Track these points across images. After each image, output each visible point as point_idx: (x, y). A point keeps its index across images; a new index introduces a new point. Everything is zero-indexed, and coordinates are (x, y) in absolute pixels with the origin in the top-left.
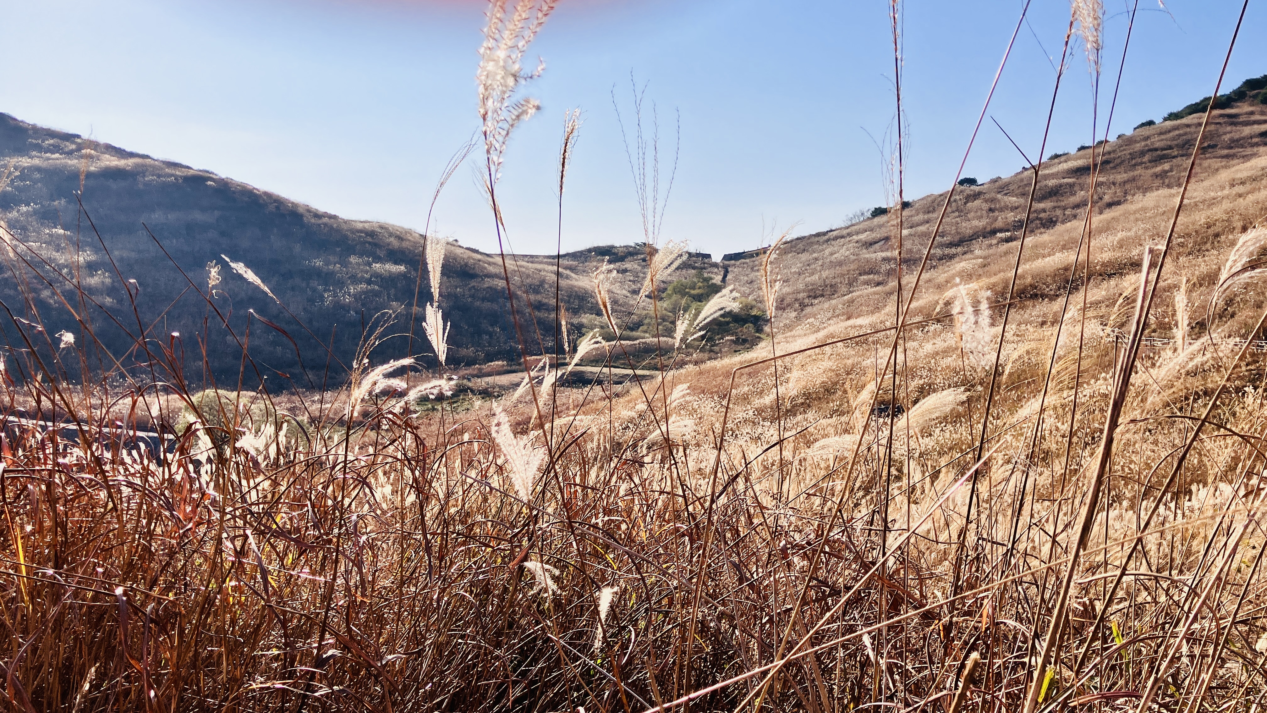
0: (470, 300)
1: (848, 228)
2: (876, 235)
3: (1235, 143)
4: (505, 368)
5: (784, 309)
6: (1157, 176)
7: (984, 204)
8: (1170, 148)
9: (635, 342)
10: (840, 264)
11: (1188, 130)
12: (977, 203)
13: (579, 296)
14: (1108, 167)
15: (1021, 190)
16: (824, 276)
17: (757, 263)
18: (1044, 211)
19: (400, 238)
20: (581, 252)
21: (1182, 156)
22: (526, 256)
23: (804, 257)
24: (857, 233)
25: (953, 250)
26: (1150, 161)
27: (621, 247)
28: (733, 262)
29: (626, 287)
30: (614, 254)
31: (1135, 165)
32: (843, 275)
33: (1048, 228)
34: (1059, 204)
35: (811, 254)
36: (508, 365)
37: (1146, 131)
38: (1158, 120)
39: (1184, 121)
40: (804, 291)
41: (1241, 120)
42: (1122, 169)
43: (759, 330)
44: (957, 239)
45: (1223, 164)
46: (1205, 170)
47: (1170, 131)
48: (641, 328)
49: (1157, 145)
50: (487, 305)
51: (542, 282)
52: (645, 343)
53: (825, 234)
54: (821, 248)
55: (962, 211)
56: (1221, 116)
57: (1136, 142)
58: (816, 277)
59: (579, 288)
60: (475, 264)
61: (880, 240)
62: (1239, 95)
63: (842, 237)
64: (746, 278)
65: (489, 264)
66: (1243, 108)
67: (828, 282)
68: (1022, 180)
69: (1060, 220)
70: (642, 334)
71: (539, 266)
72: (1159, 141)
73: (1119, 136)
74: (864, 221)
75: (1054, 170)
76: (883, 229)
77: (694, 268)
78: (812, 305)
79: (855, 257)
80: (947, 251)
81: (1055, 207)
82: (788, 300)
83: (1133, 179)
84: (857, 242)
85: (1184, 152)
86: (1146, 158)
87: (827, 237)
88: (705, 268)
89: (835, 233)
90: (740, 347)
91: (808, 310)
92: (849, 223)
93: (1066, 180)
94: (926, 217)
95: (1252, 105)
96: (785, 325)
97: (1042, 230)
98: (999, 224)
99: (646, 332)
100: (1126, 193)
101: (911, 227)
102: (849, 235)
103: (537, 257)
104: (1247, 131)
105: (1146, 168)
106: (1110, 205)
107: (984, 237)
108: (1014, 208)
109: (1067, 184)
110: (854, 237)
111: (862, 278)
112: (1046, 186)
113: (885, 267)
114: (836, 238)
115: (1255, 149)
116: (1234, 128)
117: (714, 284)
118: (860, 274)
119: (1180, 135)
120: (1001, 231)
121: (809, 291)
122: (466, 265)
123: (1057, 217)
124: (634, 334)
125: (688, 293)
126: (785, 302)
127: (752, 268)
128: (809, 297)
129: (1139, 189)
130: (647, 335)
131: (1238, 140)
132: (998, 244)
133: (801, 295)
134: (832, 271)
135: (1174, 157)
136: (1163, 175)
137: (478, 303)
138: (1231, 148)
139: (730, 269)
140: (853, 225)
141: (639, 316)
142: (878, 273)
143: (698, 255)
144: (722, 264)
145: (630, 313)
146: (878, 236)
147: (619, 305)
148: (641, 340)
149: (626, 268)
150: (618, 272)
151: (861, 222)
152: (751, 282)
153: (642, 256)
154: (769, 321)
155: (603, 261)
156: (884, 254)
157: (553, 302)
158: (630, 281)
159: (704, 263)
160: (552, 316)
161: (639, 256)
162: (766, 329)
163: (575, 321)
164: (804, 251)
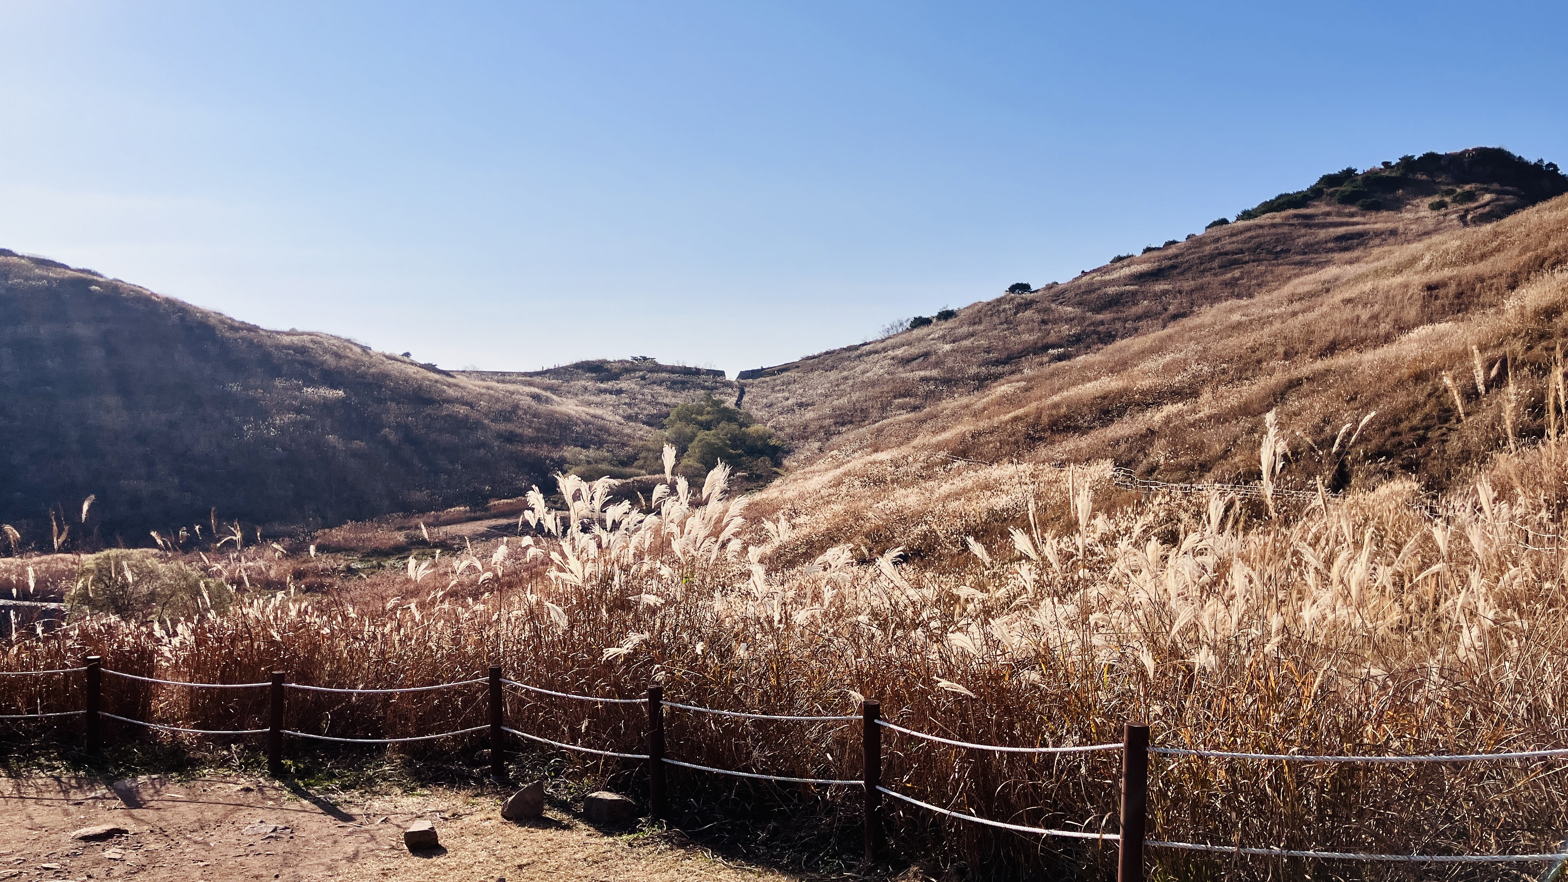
0: (423, 431)
1: (883, 341)
2: (914, 351)
3: (1311, 248)
4: (468, 514)
5: (808, 439)
6: (1226, 284)
7: (1036, 315)
8: (1242, 251)
9: (628, 481)
10: (873, 384)
11: (1261, 231)
12: (1028, 313)
13: (561, 424)
14: (1175, 272)
15: (1078, 299)
16: (854, 398)
17: (778, 382)
18: (1102, 323)
19: (338, 356)
20: (566, 369)
21: (1254, 261)
22: (497, 373)
23: (833, 375)
24: (894, 348)
25: (1000, 369)
26: (1220, 267)
27: (615, 362)
28: (750, 381)
29: (621, 412)
30: (607, 370)
31: (1203, 271)
32: (875, 398)
33: (1106, 344)
34: (1120, 315)
35: (841, 372)
36: (471, 511)
37: (1217, 232)
38: (1231, 219)
39: (1257, 221)
40: (830, 417)
41: (1317, 221)
42: (1189, 275)
43: (779, 464)
44: (1005, 355)
45: (1295, 272)
46: (1277, 278)
47: (1241, 233)
48: (636, 463)
49: (1228, 248)
50: (446, 438)
51: (516, 407)
52: (640, 481)
53: (856, 348)
54: (852, 364)
55: (1011, 323)
56: (1296, 216)
57: (1206, 244)
58: (844, 400)
59: (561, 413)
60: (430, 386)
61: (918, 357)
62: (1315, 194)
63: (876, 352)
64: (765, 401)
65: (449, 385)
66: (1319, 208)
67: (858, 406)
68: (1079, 287)
69: (1120, 334)
70: (638, 471)
71: (511, 387)
72: (1230, 243)
73: (1189, 237)
74: (903, 333)
75: (1115, 275)
76: (923, 343)
77: (704, 388)
78: (839, 433)
79: (890, 377)
80: (993, 370)
81: (1114, 320)
82: (813, 427)
83: (1201, 288)
84: (893, 358)
85: (1256, 258)
86: (1216, 264)
87: (859, 352)
88: (716, 388)
89: (868, 348)
90: (752, 485)
91: (835, 439)
92: (886, 335)
93: (1128, 288)
94: (971, 329)
95: (1328, 204)
96: (806, 458)
97: (1100, 346)
98: (1052, 338)
99: (641, 468)
100: (1192, 304)
101: (954, 342)
102: (885, 350)
103: (510, 374)
104: (1322, 234)
105: (1216, 275)
106: (1175, 317)
107: (1035, 354)
108: (1069, 320)
109: (1129, 291)
110: (890, 352)
111: (897, 401)
112: (1105, 294)
113: (922, 389)
114: (869, 353)
115: (1330, 255)
116: (1309, 231)
117: (726, 409)
118: (895, 397)
119: (1252, 238)
120: (1053, 346)
121: (836, 417)
122: (420, 387)
123: (1117, 330)
124: (628, 470)
125: (694, 419)
126: (809, 430)
127: (773, 388)
128: (836, 423)
129: (1206, 299)
130: (644, 472)
131: (1312, 245)
132: (1050, 362)
133: (827, 422)
134: (863, 393)
135: (1247, 262)
136: (1233, 283)
137: (433, 436)
138: (1305, 253)
139: (746, 389)
140: (890, 338)
141: (634, 447)
142: (915, 395)
143: (709, 372)
144: (737, 383)
145: (624, 445)
146: (917, 351)
147: (610, 435)
148: (635, 478)
149: (621, 388)
150: (611, 393)
151: (898, 334)
152: (771, 405)
153: (641, 373)
154: (788, 452)
155: (592, 379)
156: (922, 373)
157: (529, 432)
158: (625, 404)
159: (716, 382)
160: (527, 449)
161: (638, 374)
162: (786, 462)
163: (556, 455)
164: (832, 368)
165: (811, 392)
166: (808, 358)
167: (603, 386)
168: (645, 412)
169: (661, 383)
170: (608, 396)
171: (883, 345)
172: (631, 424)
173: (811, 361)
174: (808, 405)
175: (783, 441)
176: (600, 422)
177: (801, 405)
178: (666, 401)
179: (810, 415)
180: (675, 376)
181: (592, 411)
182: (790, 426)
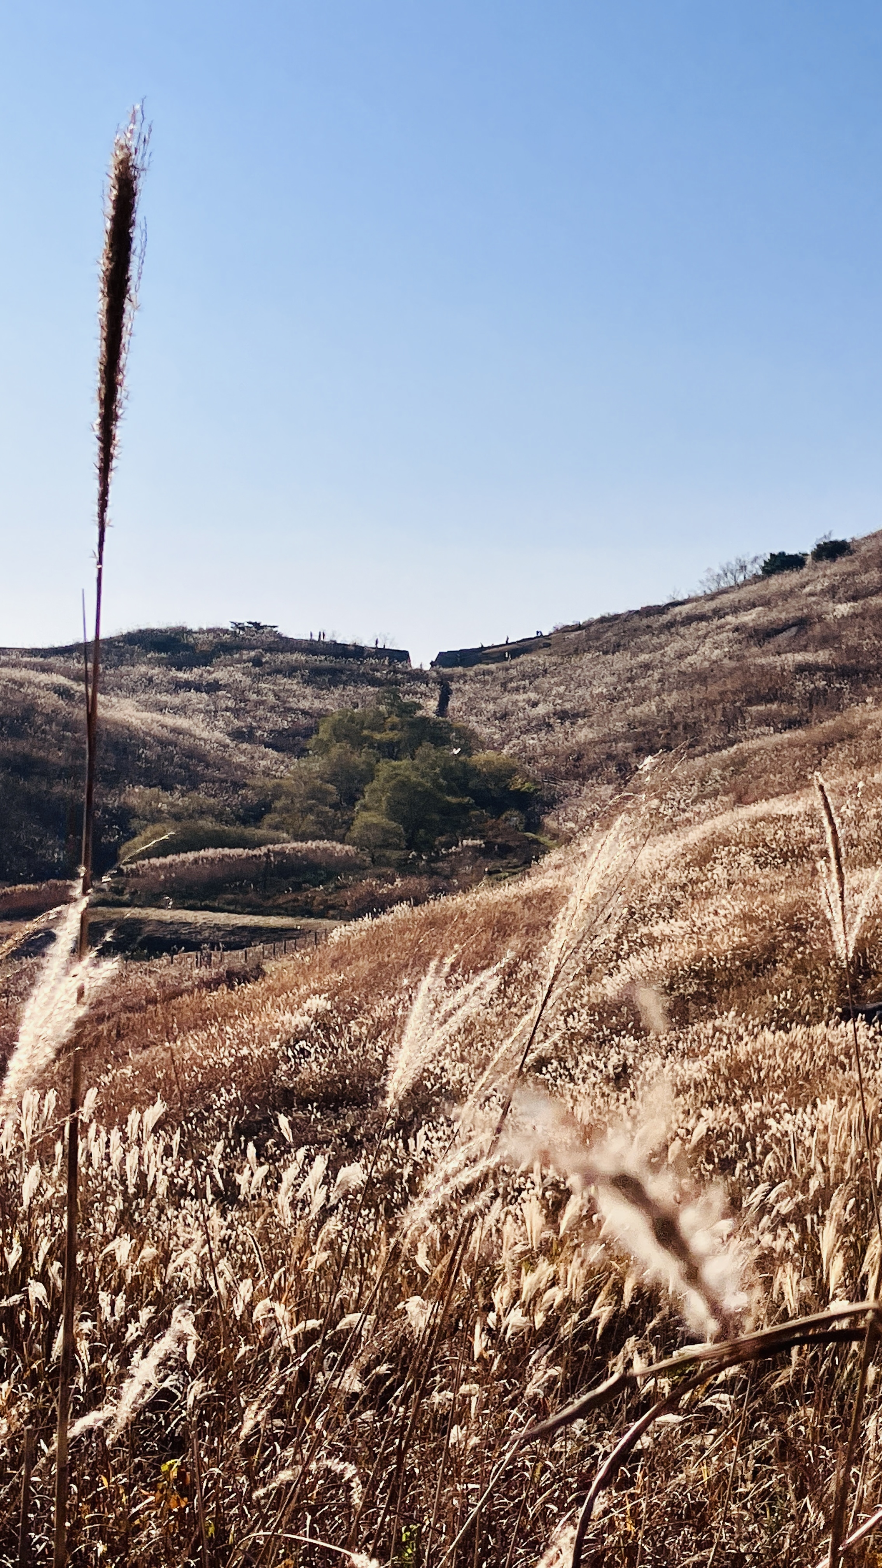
1: (712, 597)
2: (779, 614)
5: (585, 779)
9: (256, 852)
10: (701, 677)
16: (668, 704)
17: (514, 672)
23: (621, 661)
24: (735, 610)
27: (201, 631)
28: (460, 670)
29: (221, 724)
30: (188, 647)
32: (712, 704)
35: (634, 655)
40: (627, 739)
43: (535, 825)
48: (268, 819)
51: (30, 710)
52: (281, 854)
53: (660, 610)
54: (655, 641)
58: (650, 707)
59: (115, 723)
61: (786, 627)
63: (702, 618)
64: (491, 707)
67: (678, 717)
70: (273, 834)
71: (18, 674)
74: (746, 583)
76: (792, 602)
77: (373, 682)
79: (735, 664)
82: (592, 757)
84: (736, 629)
87: (666, 618)
88: (402, 684)
89: (684, 609)
90: (495, 865)
92: (714, 588)
96: (592, 815)
99: (277, 827)
101: (854, 599)
102: (718, 613)
110: (730, 618)
111: (754, 709)
113: (803, 686)
114: (689, 620)
117: (424, 720)
118: (750, 702)
121: (637, 737)
124: (251, 832)
125: (366, 738)
126: (586, 762)
127: (504, 684)
128: (636, 750)
130: (283, 835)
133: (619, 747)
134: (686, 695)
139: (453, 686)
140: (724, 592)
141: (259, 790)
142: (788, 699)
143: (381, 653)
144: (434, 674)
145: (237, 786)
146: (783, 616)
147: (207, 766)
148: (271, 847)
149: (216, 682)
150: (198, 689)
151: (739, 586)
152: (504, 716)
153: (253, 653)
154: (551, 803)
155: (159, 662)
156: (799, 657)
157: (58, 757)
158: (227, 709)
159: (396, 672)
160: (57, 789)
161: (246, 654)
162: (549, 822)
163: (113, 802)
164: (617, 647)
165: (580, 692)
166: (567, 629)
167: (183, 676)
168: (268, 726)
169: (290, 671)
170: (192, 694)
171: (713, 604)
172: (244, 746)
173: (573, 635)
174: (576, 716)
175: (536, 783)
176: (187, 742)
177: (563, 716)
178: (305, 705)
179: (584, 734)
180: (319, 660)
181: (170, 720)
182: (547, 754)
